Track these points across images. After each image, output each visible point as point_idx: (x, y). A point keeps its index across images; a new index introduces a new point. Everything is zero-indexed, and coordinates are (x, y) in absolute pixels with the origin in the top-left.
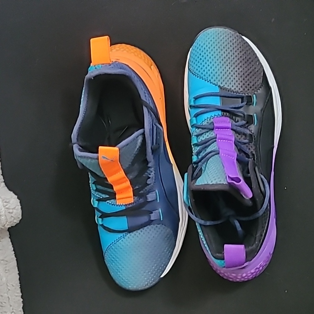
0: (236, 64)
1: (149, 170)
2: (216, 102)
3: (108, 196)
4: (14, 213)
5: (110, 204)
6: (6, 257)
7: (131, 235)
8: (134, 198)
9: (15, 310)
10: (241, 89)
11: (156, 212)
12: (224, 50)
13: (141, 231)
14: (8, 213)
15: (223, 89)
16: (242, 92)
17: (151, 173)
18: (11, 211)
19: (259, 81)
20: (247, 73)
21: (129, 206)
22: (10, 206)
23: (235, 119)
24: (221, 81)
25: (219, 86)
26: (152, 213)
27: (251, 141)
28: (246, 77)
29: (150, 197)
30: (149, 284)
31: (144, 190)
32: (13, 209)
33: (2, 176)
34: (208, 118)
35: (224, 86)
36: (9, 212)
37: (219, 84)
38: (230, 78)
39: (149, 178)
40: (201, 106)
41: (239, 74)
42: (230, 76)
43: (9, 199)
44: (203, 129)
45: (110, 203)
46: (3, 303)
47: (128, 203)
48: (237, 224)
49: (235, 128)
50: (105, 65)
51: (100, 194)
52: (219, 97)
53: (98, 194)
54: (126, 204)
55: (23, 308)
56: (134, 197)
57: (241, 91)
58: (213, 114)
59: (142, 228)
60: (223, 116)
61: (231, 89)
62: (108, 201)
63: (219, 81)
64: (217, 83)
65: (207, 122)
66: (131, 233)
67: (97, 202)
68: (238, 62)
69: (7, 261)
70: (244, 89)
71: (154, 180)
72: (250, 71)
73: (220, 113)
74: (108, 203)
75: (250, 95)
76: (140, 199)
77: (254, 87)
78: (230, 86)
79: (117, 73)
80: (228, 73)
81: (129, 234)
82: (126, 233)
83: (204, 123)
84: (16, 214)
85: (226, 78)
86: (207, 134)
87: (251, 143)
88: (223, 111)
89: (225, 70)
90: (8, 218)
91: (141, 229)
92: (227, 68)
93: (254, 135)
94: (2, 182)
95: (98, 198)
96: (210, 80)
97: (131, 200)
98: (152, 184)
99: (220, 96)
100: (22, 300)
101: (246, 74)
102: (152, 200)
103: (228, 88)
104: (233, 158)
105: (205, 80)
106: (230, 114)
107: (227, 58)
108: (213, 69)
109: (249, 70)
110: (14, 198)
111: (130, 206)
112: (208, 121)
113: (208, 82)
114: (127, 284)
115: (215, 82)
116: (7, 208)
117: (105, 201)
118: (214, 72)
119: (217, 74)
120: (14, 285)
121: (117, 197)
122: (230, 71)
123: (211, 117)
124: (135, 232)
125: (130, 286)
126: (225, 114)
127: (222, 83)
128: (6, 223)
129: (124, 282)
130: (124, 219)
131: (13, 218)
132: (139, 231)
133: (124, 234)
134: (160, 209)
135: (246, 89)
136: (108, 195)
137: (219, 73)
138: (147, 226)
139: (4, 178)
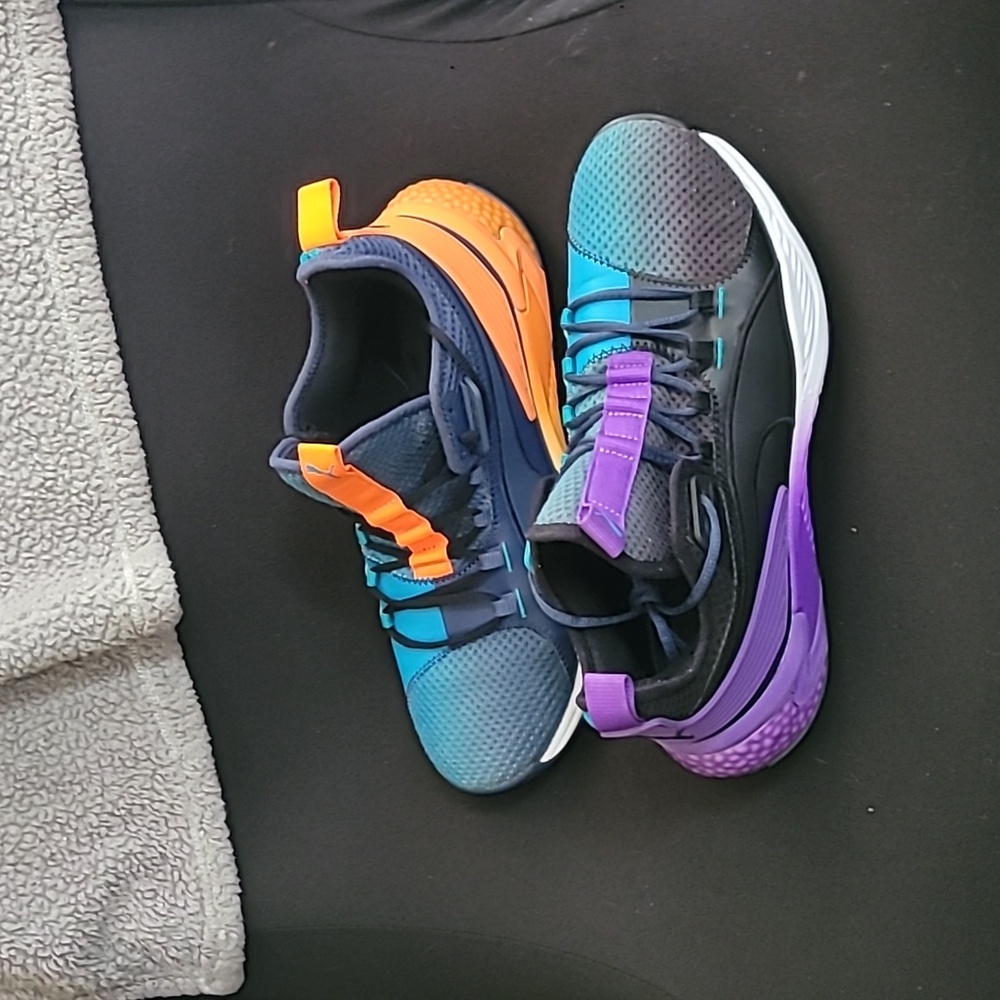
0: (673, 209)
1: (479, 494)
2: (619, 314)
3: (394, 559)
4: (158, 601)
5: (399, 578)
6: (173, 702)
7: (455, 655)
8: (453, 564)
9: (208, 824)
10: (690, 275)
11: (507, 598)
12: (640, 177)
13: (480, 646)
14: (145, 601)
15: (640, 278)
16: (692, 283)
17: (484, 501)
18: (151, 595)
19: (736, 251)
20: (702, 232)
21: (443, 584)
22: (149, 585)
23: (673, 355)
24: (635, 257)
25: (631, 273)
26: (498, 599)
27: (701, 412)
28: (700, 242)
29: (489, 560)
30: (508, 778)
31: (477, 543)
32: (156, 591)
33: (155, 518)
34: (595, 357)
35: (644, 269)
36: (147, 599)
37: (631, 265)
38: (658, 249)
39: (480, 512)
40: (583, 327)
41: (681, 235)
42: (657, 243)
43: (148, 569)
44: (586, 384)
45: (400, 575)
46: (176, 807)
47: (441, 576)
48: (660, 626)
49: (661, 378)
50: (327, 248)
51: (379, 554)
52: (628, 301)
53: (373, 555)
54: (436, 577)
55: (226, 822)
56: (454, 560)
57: (691, 280)
58: (606, 346)
59: (480, 637)
60: (634, 349)
61: (661, 276)
62: (395, 572)
63: (630, 258)
64: (626, 264)
65: (594, 368)
66: (457, 651)
67: (374, 574)
68: (678, 203)
69: (176, 711)
70: (696, 274)
71: (492, 517)
72: (708, 225)
73: (627, 341)
74: (395, 575)
75: (711, 287)
76: (469, 566)
77: (722, 265)
78: (660, 269)
79: (355, 266)
80: (651, 236)
81: (452, 653)
82: (445, 648)
83: (588, 371)
84: (163, 603)
85: (647, 249)
86: (594, 397)
87: (707, 415)
88: (634, 336)
89: (645, 230)
90: (145, 611)
91: (480, 641)
92: (651, 222)
93: (715, 393)
94: (154, 531)
95: (374, 565)
96: (607, 259)
97: (446, 568)
98: (490, 528)
99: (632, 299)
100: (223, 803)
101: (699, 235)
102: (493, 567)
103: (653, 276)
104: (631, 458)
105: (596, 260)
106: (657, 342)
107: (648, 196)
108: (613, 228)
109: (705, 222)
110: (162, 567)
111: (447, 582)
112: (595, 365)
113: (602, 263)
114: (458, 777)
115: (621, 264)
116: (142, 589)
117: (389, 571)
118: (615, 238)
119: (624, 242)
120: (199, 766)
121: (412, 560)
122: (656, 229)
123: (601, 355)
124: (465, 648)
125: (464, 782)
126: (642, 342)
127: (637, 264)
128: (144, 624)
129: (451, 771)
130: (435, 614)
131: (157, 612)
132: (474, 645)
133: (441, 652)
134: (517, 591)
135: (701, 274)
136: (396, 556)
137: (628, 236)
138: (492, 632)
139: (159, 522)
